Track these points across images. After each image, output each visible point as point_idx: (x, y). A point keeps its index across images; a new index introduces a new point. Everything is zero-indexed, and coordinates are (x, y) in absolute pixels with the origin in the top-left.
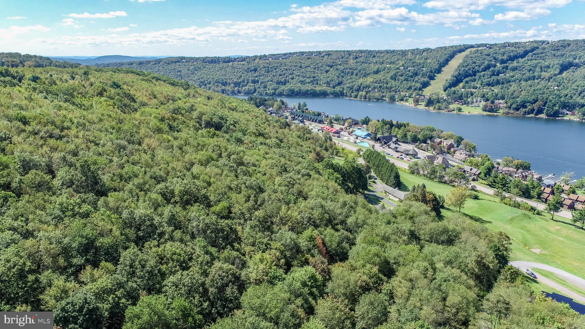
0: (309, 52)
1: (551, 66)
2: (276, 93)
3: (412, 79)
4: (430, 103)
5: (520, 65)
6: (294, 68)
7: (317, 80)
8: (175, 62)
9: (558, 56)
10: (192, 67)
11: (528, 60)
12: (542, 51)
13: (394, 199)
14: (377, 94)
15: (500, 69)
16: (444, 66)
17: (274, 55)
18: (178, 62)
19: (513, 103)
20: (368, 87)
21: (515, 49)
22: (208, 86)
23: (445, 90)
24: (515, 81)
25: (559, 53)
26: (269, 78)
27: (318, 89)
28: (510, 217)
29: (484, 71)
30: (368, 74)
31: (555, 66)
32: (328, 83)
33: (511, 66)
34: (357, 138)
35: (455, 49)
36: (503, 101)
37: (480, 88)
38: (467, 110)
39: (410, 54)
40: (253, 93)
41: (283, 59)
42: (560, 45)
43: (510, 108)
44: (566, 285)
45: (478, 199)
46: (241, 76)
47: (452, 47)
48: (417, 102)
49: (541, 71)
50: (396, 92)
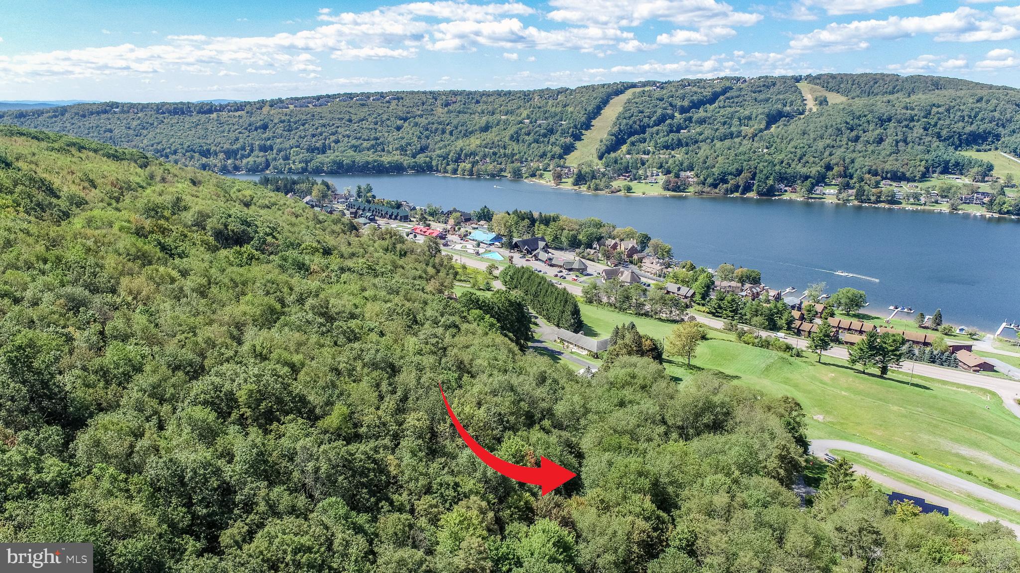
0: (362, 94)
1: (754, 116)
2: (309, 169)
3: (546, 140)
4: (580, 179)
5: (709, 115)
6: (338, 123)
7: (382, 143)
8: (98, 113)
9: (761, 101)
10: (135, 123)
11: (720, 107)
12: (738, 93)
13: (579, 351)
14: (491, 166)
15: (681, 122)
16: (594, 118)
17: (297, 99)
18: (105, 112)
19: (708, 176)
20: (474, 154)
21: (699, 91)
22: (172, 158)
23: (601, 158)
24: (704, 141)
25: (762, 97)
26: (292, 142)
27: (386, 159)
28: (764, 365)
29: (658, 125)
30: (471, 133)
31: (760, 117)
32: (403, 149)
33: (696, 117)
34: (478, 245)
35: (610, 90)
36: (692, 173)
37: (654, 153)
38: (640, 189)
39: (537, 98)
40: (263, 170)
41: (315, 106)
42: (762, 84)
43: (704, 184)
44: (886, 472)
45: (707, 339)
46: (237, 139)
47: (603, 86)
48: (558, 177)
49: (740, 125)
50: (522, 163)
